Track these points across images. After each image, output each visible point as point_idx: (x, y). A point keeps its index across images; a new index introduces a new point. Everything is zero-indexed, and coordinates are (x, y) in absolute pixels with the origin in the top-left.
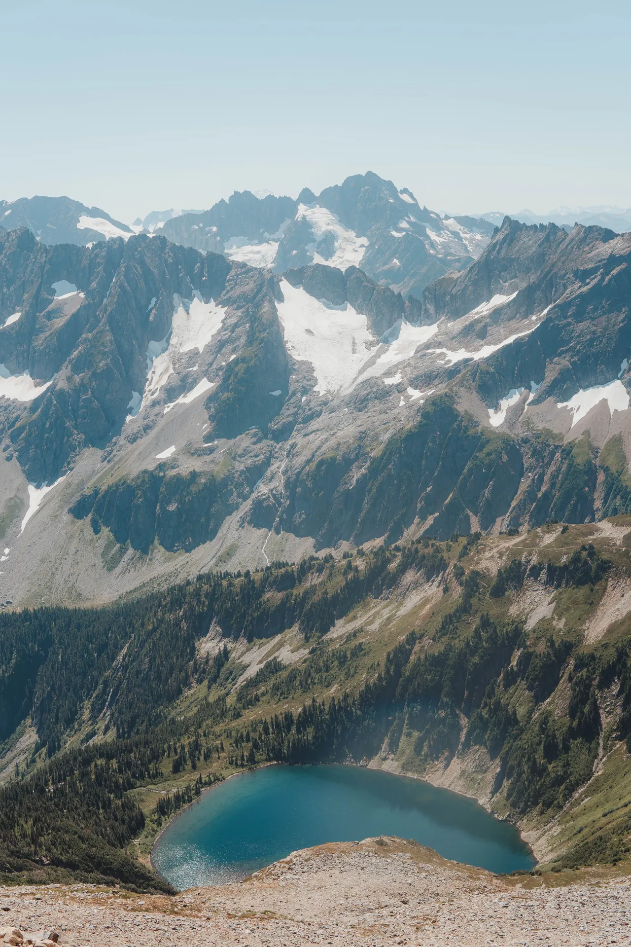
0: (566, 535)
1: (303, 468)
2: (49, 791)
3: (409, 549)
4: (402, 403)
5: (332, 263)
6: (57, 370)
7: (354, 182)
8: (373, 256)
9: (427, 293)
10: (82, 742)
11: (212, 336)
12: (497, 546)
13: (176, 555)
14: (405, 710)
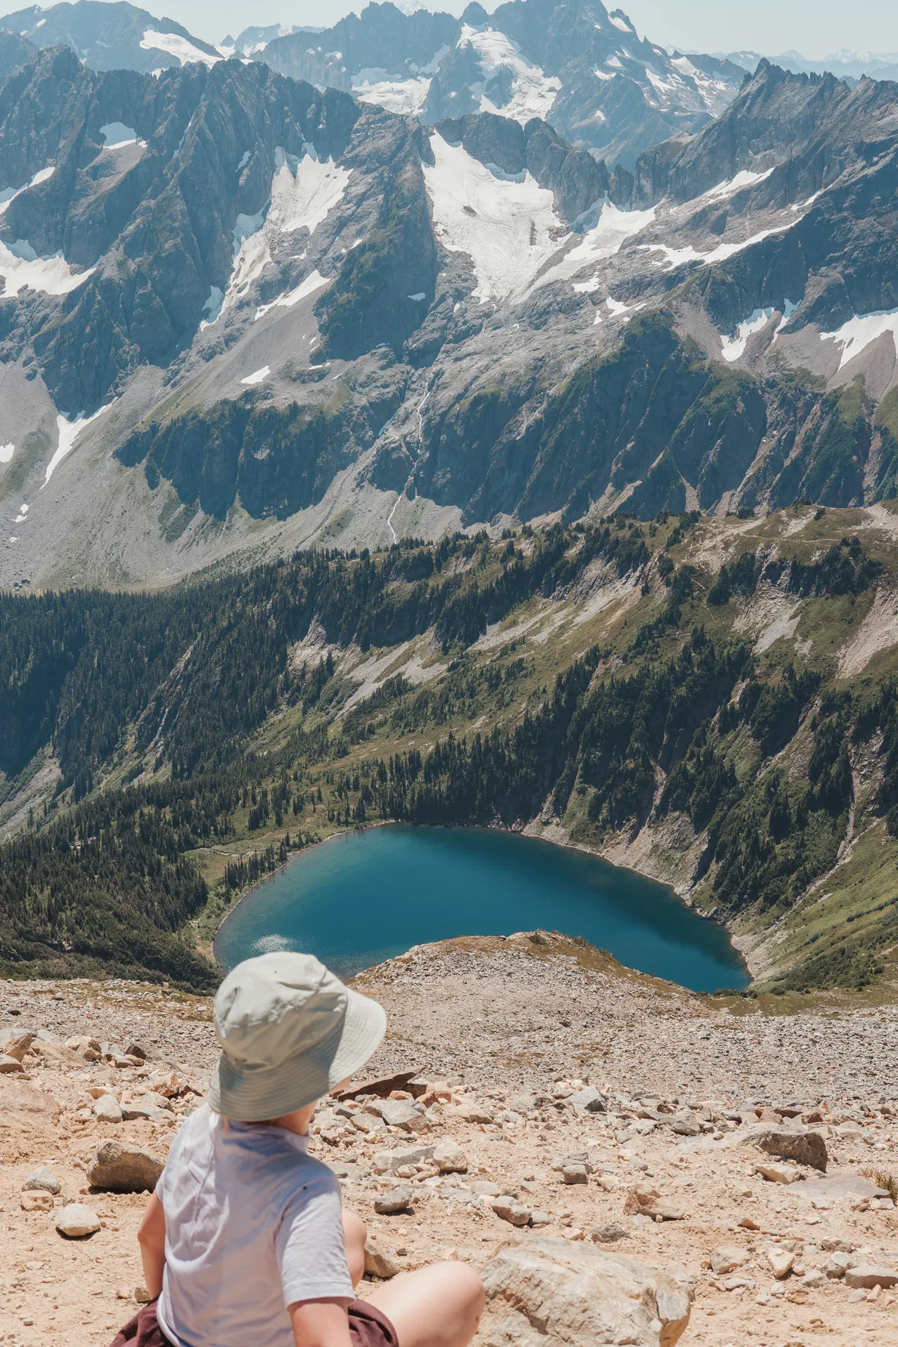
0: (820, 522)
1: (452, 406)
2: (75, 849)
3: (597, 530)
4: (598, 320)
5: (506, 113)
6: (104, 251)
8: (568, 104)
9: (642, 163)
10: (123, 781)
11: (329, 211)
12: (723, 532)
13: (264, 522)
14: (579, 756)
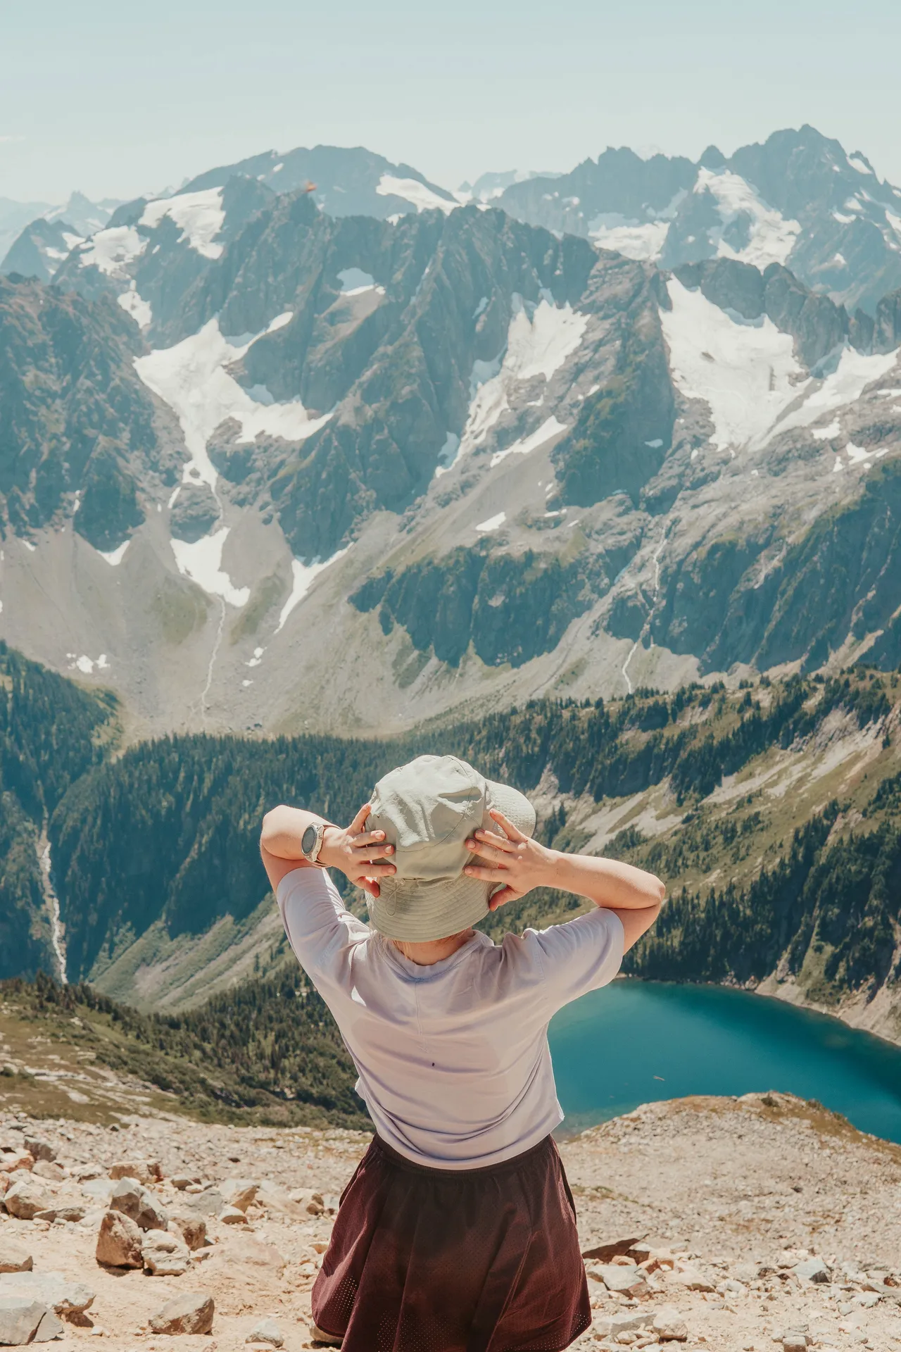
1: (688, 554)
2: (301, 995)
3: (837, 681)
4: (838, 467)
5: (745, 257)
6: (341, 396)
7: (783, 139)
8: (805, 251)
9: (883, 307)
11: (567, 357)
13: (498, 670)
14: (816, 912)
